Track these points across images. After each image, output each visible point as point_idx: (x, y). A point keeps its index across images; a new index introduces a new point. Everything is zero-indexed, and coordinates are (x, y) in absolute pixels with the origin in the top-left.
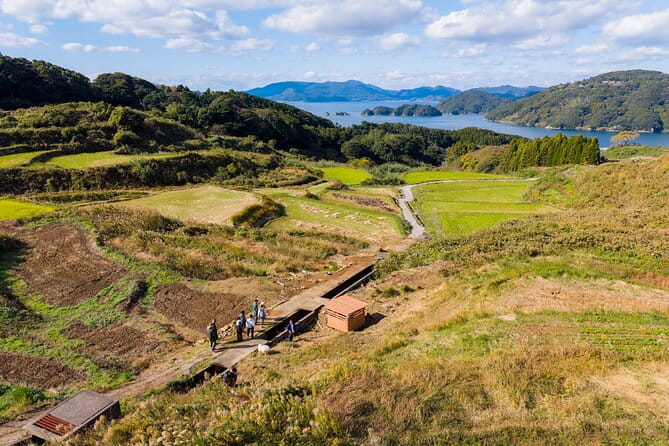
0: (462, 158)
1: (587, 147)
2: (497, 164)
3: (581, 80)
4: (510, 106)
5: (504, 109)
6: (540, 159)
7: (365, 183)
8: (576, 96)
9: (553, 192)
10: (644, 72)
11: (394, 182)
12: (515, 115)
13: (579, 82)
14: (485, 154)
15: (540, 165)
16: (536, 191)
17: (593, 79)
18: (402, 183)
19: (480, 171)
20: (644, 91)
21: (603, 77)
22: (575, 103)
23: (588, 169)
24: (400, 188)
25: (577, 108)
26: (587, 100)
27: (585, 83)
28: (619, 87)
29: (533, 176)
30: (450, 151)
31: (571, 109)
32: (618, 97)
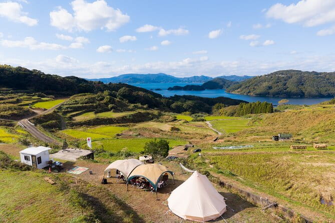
0: (220, 110)
1: (269, 106)
2: (235, 113)
3: (267, 74)
4: (236, 85)
5: (233, 87)
6: (252, 111)
7: (192, 121)
8: (265, 81)
9: (257, 123)
10: (294, 71)
11: (203, 120)
12: (239, 90)
13: (266, 75)
14: (229, 109)
15: (252, 113)
16: (251, 122)
17: (272, 74)
18: (205, 120)
19: (228, 116)
20: (294, 79)
21: (276, 73)
22: (265, 84)
23: (268, 115)
24: (206, 122)
25: (266, 86)
26: (270, 83)
27: (268, 75)
28: (283, 78)
29: (250, 117)
30: (215, 107)
31: (264, 87)
32: (283, 82)
